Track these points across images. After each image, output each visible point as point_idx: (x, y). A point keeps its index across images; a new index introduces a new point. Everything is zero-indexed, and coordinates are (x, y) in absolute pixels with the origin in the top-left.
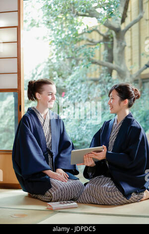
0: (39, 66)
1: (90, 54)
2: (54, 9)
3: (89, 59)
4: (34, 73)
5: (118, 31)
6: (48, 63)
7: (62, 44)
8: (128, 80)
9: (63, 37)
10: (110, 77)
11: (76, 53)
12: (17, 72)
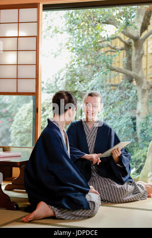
0: (61, 71)
1: (108, 61)
2: (75, 18)
3: (108, 67)
4: (57, 77)
5: (136, 40)
6: (71, 68)
7: (82, 51)
8: (144, 87)
9: (83, 45)
10: (129, 83)
11: (96, 60)
12: (35, 77)
